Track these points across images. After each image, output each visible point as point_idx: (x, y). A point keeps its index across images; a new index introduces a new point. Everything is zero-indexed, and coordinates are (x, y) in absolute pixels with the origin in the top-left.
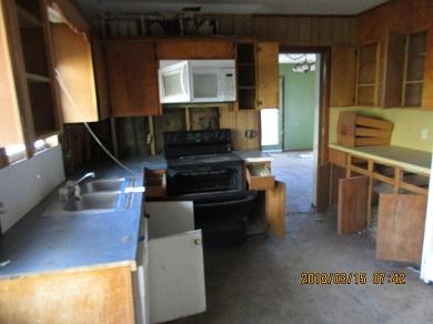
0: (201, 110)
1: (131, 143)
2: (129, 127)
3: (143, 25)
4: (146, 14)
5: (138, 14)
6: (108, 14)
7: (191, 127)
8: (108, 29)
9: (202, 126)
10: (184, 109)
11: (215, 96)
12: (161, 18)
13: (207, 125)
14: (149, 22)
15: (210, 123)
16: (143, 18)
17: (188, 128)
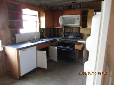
0: (75, 28)
1: (60, 34)
2: (60, 30)
3: (64, 7)
4: (65, 5)
5: (63, 5)
6: (58, 6)
7: (73, 32)
8: (58, 9)
9: (75, 31)
10: (71, 27)
11: (75, 24)
12: (68, 5)
13: (76, 32)
14: (65, 7)
15: (77, 31)
16: (64, 6)
17: (72, 32)
